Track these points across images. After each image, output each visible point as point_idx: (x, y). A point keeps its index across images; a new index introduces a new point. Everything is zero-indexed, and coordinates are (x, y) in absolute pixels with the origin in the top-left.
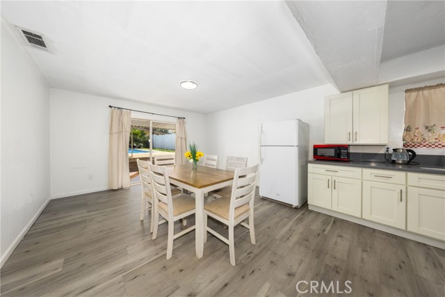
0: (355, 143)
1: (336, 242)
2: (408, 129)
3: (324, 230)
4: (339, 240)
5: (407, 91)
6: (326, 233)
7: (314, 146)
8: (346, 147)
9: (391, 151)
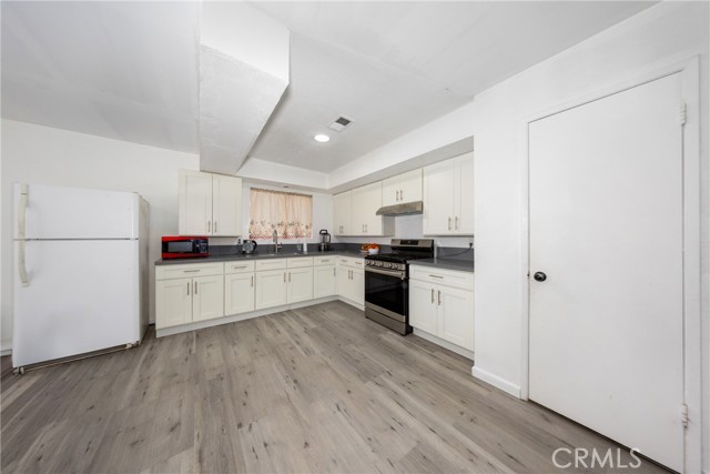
0: (215, 234)
1: (209, 354)
2: (252, 223)
3: (190, 351)
4: (210, 350)
5: (252, 189)
6: (194, 352)
7: (163, 238)
8: (205, 239)
9: (242, 242)
